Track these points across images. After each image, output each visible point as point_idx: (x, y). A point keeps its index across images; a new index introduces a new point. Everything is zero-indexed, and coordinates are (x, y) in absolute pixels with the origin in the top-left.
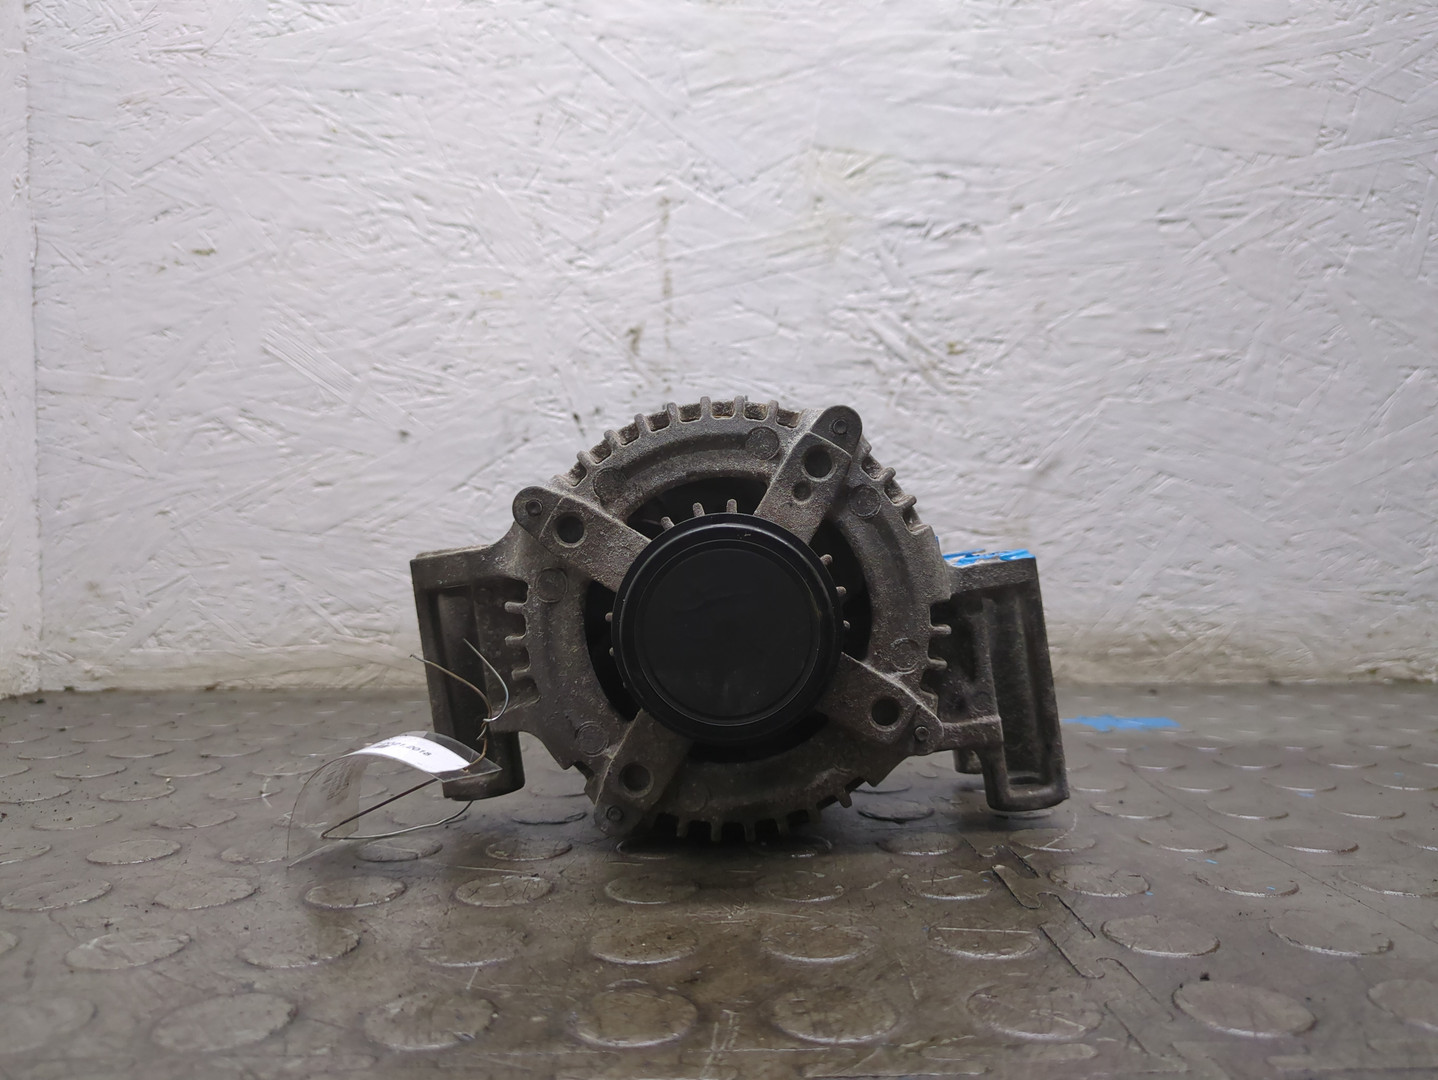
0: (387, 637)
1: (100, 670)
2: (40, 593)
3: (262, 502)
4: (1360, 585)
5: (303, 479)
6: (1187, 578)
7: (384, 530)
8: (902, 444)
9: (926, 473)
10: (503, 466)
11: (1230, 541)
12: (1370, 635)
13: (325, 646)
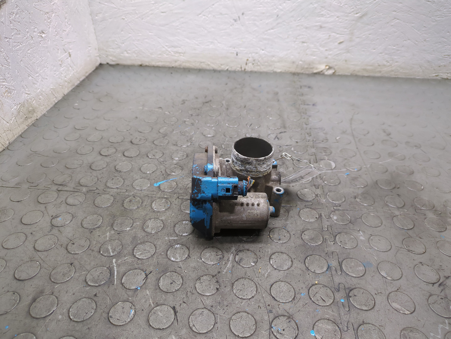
0: (182, 55)
1: (114, 59)
2: (97, 39)
3: (148, 17)
4: (442, 53)
5: (157, 11)
6: (395, 49)
7: (180, 26)
8: (322, 7)
9: (328, 16)
10: (211, 9)
11: (409, 39)
12: (439, 67)
13: (167, 56)
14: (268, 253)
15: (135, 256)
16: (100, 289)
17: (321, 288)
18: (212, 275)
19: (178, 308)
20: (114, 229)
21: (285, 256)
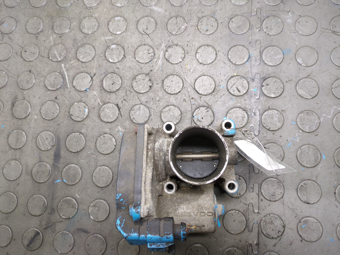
14: (195, 47)
15: (79, 60)
16: (58, 92)
17: (238, 79)
18: (146, 74)
19: (120, 105)
20: (55, 33)
21: (210, 49)
